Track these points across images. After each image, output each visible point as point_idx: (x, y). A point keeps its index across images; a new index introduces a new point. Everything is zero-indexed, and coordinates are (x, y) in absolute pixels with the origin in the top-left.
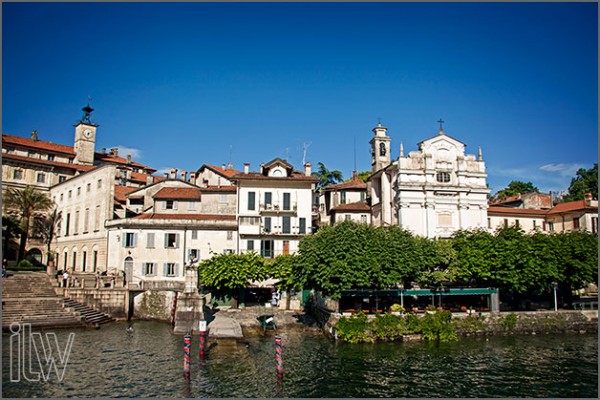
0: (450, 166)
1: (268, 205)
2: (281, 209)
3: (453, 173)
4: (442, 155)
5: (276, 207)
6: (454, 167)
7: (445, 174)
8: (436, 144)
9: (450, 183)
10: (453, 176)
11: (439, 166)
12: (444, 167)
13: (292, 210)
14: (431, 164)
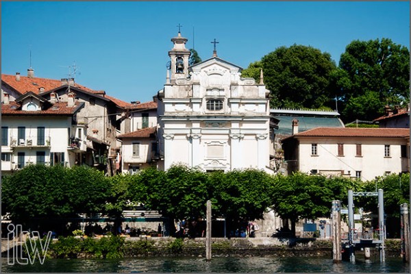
0: (222, 93)
1: (22, 141)
2: (35, 144)
3: (226, 101)
4: (214, 81)
5: (30, 142)
6: (226, 94)
7: (217, 101)
8: (206, 69)
9: (221, 111)
10: (225, 103)
11: (209, 93)
12: (215, 94)
13: (46, 144)
14: (199, 92)
